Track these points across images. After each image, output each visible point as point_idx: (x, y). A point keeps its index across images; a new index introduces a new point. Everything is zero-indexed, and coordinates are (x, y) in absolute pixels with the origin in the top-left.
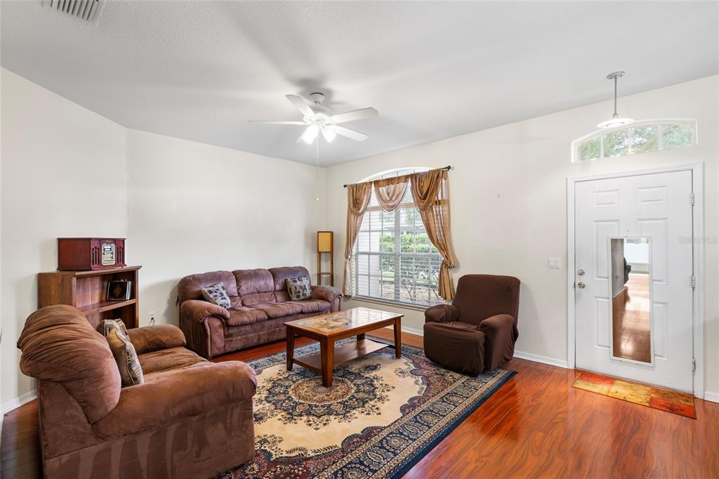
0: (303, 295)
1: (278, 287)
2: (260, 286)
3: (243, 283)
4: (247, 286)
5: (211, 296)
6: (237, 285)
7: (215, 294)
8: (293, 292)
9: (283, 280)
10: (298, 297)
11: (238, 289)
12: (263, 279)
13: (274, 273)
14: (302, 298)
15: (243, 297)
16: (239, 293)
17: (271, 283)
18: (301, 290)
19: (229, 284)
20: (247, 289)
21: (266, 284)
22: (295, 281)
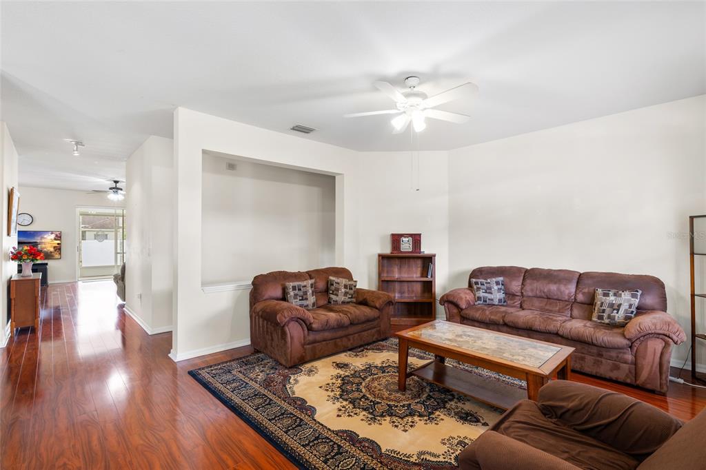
0: (609, 317)
1: (580, 297)
2: (549, 291)
3: (528, 281)
4: (533, 287)
5: (475, 287)
6: (522, 284)
7: (480, 286)
8: (596, 309)
9: (592, 289)
10: (601, 317)
11: (522, 289)
12: (555, 283)
13: (581, 278)
14: (607, 321)
15: (524, 298)
16: (522, 293)
17: (572, 288)
18: (608, 310)
19: (511, 281)
20: (532, 290)
21: (559, 289)
22: (606, 295)
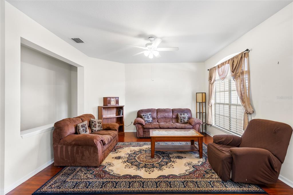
0: (183, 121)
1: (174, 117)
2: (165, 115)
3: (159, 113)
4: (160, 115)
5: (143, 117)
6: (157, 114)
7: (145, 116)
8: (179, 119)
9: (177, 114)
10: (181, 121)
11: (157, 116)
12: (167, 113)
13: (173, 111)
14: (183, 122)
15: (158, 119)
16: (157, 117)
17: (171, 114)
18: (183, 119)
19: (153, 114)
20: (160, 116)
21: (168, 115)
22: (181, 115)
